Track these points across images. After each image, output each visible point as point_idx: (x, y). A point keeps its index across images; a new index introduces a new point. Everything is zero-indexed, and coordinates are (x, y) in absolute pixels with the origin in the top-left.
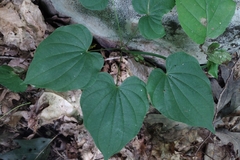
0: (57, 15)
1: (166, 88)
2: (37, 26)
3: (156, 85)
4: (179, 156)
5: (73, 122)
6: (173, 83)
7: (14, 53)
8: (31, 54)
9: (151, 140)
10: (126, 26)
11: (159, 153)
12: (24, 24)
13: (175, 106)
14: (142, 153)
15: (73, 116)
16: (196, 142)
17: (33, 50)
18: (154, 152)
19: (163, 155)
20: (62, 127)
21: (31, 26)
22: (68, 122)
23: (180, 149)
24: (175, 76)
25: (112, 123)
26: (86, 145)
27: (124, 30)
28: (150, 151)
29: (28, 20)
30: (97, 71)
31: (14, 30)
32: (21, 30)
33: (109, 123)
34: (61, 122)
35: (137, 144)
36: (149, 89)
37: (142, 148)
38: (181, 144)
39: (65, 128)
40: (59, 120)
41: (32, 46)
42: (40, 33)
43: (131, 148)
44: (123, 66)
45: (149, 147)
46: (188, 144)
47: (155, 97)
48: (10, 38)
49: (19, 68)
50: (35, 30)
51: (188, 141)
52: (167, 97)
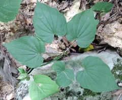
0: (104, 51)
1: (35, 47)
2: (109, 38)
3: (40, 46)
4: (7, 29)
5: (63, 10)
6: (34, 52)
7: (111, 20)
8: (103, 25)
9: (25, 27)
10: (71, 66)
11: (17, 24)
12: (115, 35)
13: (26, 43)
14: (24, 18)
15: (66, 12)
16: (4, 41)
17: (103, 27)
18: (19, 22)
19: (14, 24)
20: (67, 4)
21: (111, 37)
22: (66, 8)
23: (9, 33)
24: (35, 55)
25: (46, 18)
26: (51, 4)
27: (71, 64)
28: (21, 22)
29: (114, 38)
30: (67, 34)
31: (117, 30)
32: (114, 32)
33: (47, 17)
34: (69, 6)
35: (29, 21)
36: (42, 42)
37: (26, 21)
38: (10, 35)
39: (65, 4)
40: (71, 6)
41: (105, 29)
42: (106, 37)
43: (30, 17)
44: (60, 50)
45: (23, 24)
46: (7, 37)
47: (37, 41)
48: (116, 25)
49: (103, 15)
50: (108, 36)
51: (8, 39)
52: (32, 44)
